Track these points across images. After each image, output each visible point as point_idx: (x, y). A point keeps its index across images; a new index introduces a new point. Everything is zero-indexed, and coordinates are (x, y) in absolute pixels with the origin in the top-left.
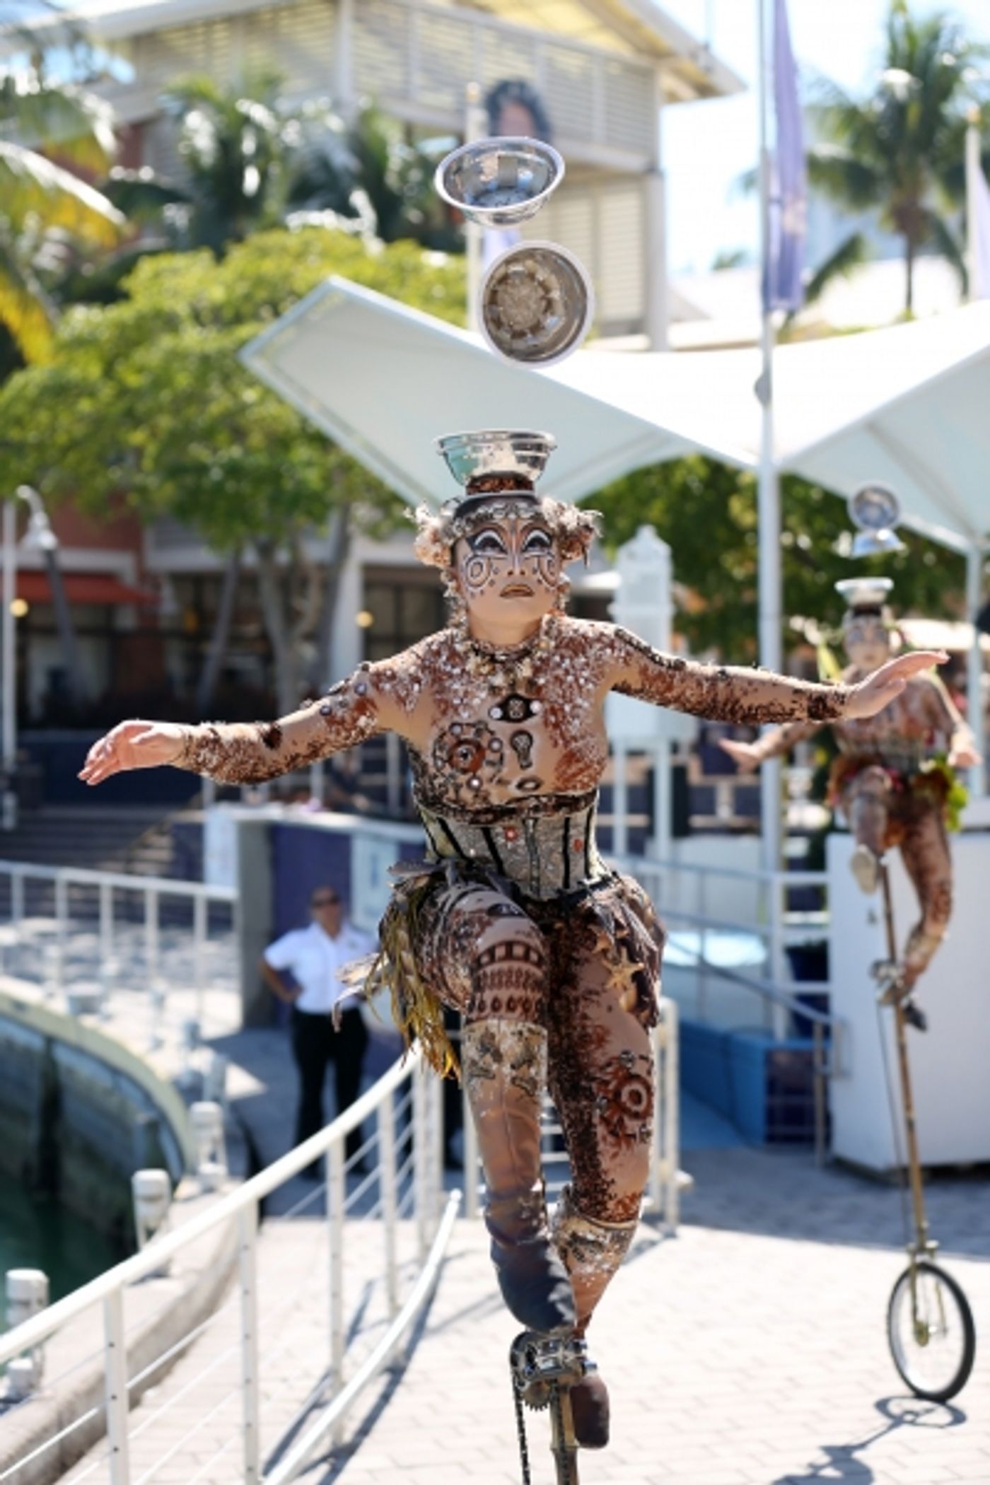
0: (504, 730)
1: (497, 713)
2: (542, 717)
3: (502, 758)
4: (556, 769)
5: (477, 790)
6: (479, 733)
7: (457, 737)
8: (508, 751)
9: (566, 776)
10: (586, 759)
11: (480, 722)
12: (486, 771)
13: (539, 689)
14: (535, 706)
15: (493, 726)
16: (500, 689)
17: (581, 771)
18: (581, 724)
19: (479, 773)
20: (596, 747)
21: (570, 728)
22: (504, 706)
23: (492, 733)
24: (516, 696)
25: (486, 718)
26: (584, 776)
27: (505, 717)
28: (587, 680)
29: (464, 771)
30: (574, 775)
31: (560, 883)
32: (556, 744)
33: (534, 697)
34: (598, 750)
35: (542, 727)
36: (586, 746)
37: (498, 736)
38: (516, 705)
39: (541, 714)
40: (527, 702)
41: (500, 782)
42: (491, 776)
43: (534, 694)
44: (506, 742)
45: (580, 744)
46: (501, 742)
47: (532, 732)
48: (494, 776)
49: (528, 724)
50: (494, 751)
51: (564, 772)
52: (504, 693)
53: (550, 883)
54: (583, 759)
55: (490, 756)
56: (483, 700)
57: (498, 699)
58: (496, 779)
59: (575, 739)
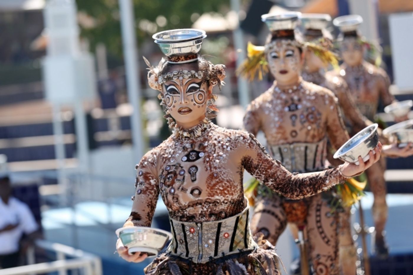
0: (186, 165)
1: (185, 158)
2: (203, 159)
3: (184, 179)
4: (207, 182)
5: (173, 194)
6: (176, 168)
7: (168, 171)
8: (187, 175)
9: (211, 186)
10: (220, 178)
11: (178, 164)
12: (177, 184)
13: (205, 147)
14: (201, 155)
15: (183, 164)
16: (187, 149)
17: (218, 183)
18: (220, 163)
19: (174, 186)
20: (226, 174)
21: (215, 163)
22: (188, 156)
23: (182, 167)
24: (193, 151)
25: (180, 162)
26: (220, 186)
27: (188, 160)
28: (227, 146)
29: (169, 186)
30: (215, 185)
31: (212, 254)
32: (207, 170)
33: (201, 151)
34: (227, 175)
35: (203, 163)
36: (221, 172)
37: (184, 169)
38: (193, 155)
39: (203, 158)
40: (198, 153)
41: (182, 189)
42: (178, 187)
43: (201, 150)
44: (186, 171)
45: (218, 170)
46: (184, 171)
47: (198, 166)
48: (180, 186)
49: (197, 163)
50: (181, 175)
51: (210, 183)
52: (189, 150)
53: (207, 253)
54: (219, 177)
55: (179, 177)
56: (180, 154)
57: (186, 153)
58: (181, 188)
59: (215, 168)
